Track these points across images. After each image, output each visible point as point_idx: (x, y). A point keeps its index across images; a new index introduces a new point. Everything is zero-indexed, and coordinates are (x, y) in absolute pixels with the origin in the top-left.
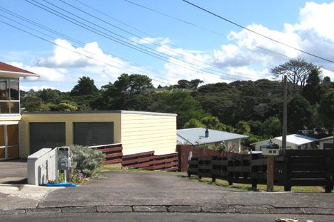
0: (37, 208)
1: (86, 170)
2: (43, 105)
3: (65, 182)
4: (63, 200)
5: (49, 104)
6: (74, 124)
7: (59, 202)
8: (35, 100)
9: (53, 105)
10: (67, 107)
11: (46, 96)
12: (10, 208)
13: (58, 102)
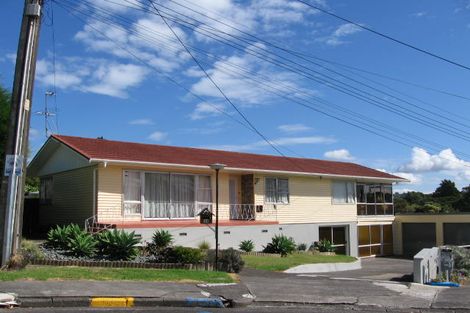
0: (431, 308)
1: (463, 270)
2: (408, 206)
3: (448, 282)
4: (455, 301)
5: (414, 206)
6: (444, 224)
7: (451, 304)
8: (400, 202)
9: (418, 206)
10: (431, 208)
11: (410, 197)
12: (405, 307)
13: (422, 203)
